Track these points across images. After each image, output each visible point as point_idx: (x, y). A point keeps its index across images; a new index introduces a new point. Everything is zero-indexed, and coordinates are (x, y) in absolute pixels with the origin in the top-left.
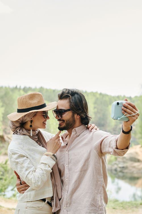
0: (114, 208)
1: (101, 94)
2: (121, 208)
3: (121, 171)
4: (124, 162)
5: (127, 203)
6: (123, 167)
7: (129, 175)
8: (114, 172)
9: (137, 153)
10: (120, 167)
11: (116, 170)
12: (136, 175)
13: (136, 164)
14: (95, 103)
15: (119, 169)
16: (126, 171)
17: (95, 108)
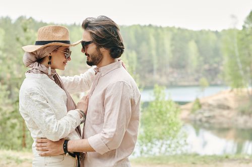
0: (194, 163)
1: (179, 29)
2: (202, 163)
3: (207, 122)
4: (210, 110)
5: (209, 156)
6: (210, 117)
7: (217, 126)
8: (198, 123)
9: (226, 99)
10: (206, 117)
11: (200, 120)
12: (225, 126)
13: (225, 112)
14: (173, 39)
15: (204, 119)
16: (212, 121)
17: (172, 45)
